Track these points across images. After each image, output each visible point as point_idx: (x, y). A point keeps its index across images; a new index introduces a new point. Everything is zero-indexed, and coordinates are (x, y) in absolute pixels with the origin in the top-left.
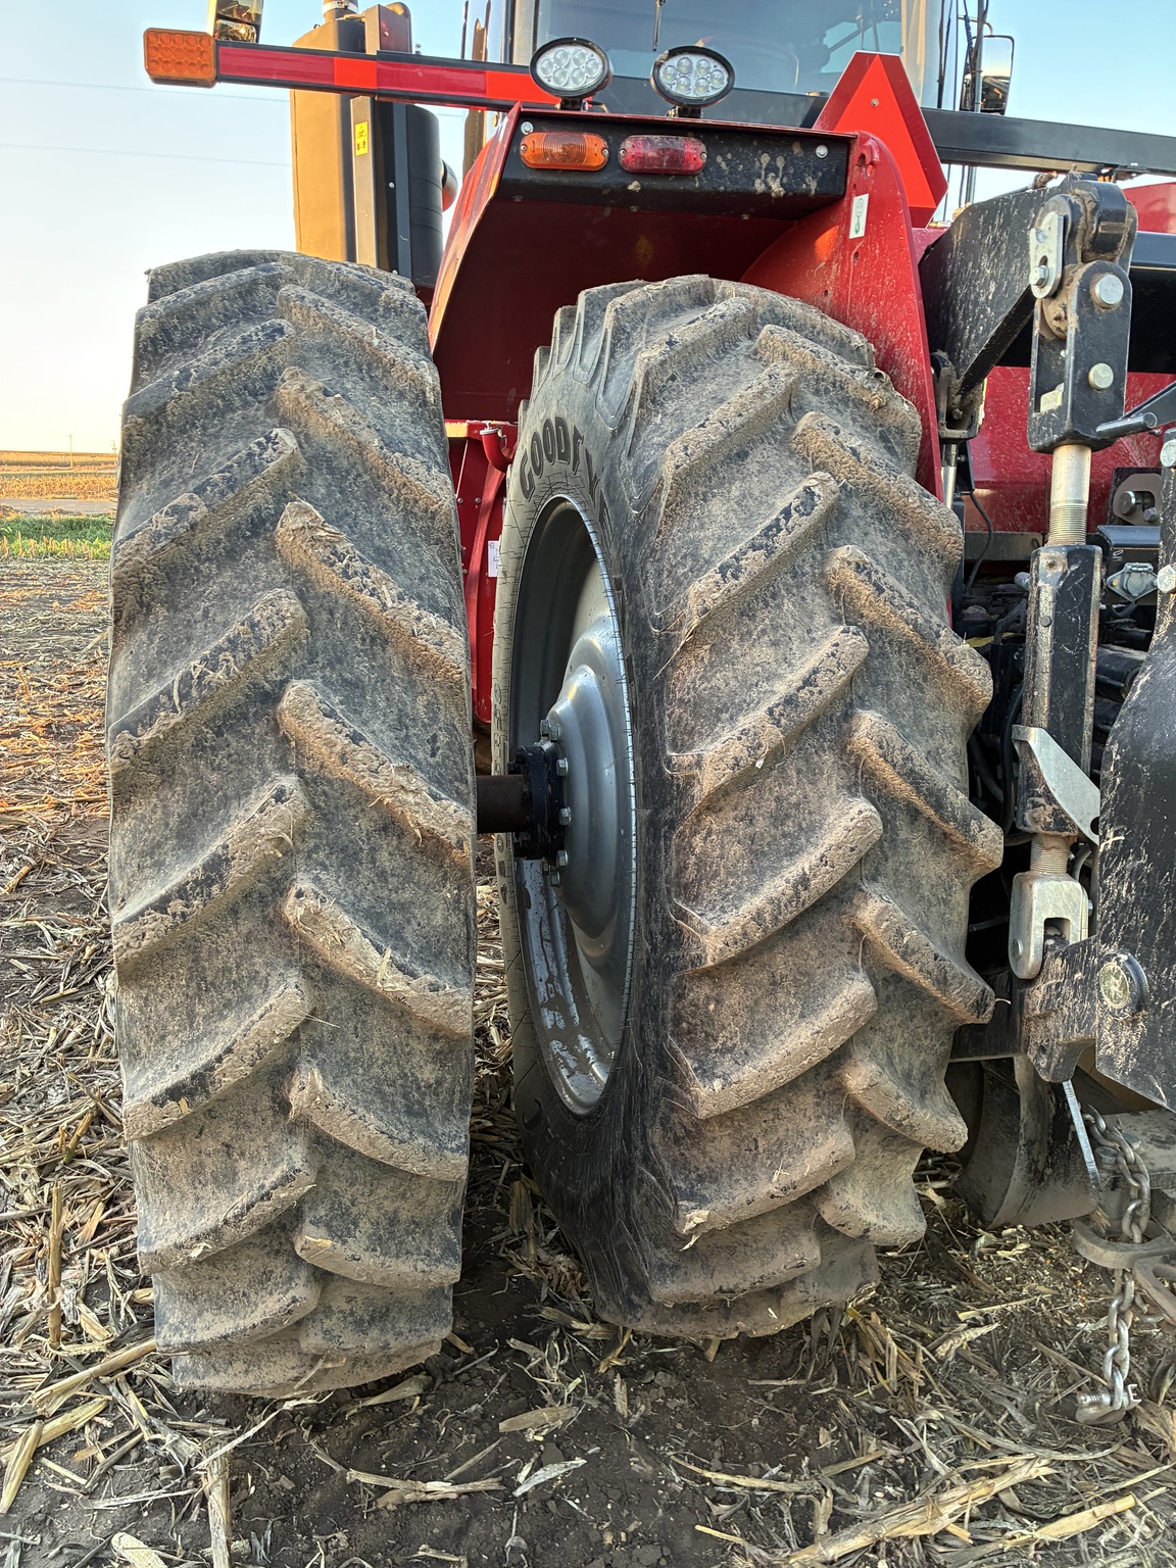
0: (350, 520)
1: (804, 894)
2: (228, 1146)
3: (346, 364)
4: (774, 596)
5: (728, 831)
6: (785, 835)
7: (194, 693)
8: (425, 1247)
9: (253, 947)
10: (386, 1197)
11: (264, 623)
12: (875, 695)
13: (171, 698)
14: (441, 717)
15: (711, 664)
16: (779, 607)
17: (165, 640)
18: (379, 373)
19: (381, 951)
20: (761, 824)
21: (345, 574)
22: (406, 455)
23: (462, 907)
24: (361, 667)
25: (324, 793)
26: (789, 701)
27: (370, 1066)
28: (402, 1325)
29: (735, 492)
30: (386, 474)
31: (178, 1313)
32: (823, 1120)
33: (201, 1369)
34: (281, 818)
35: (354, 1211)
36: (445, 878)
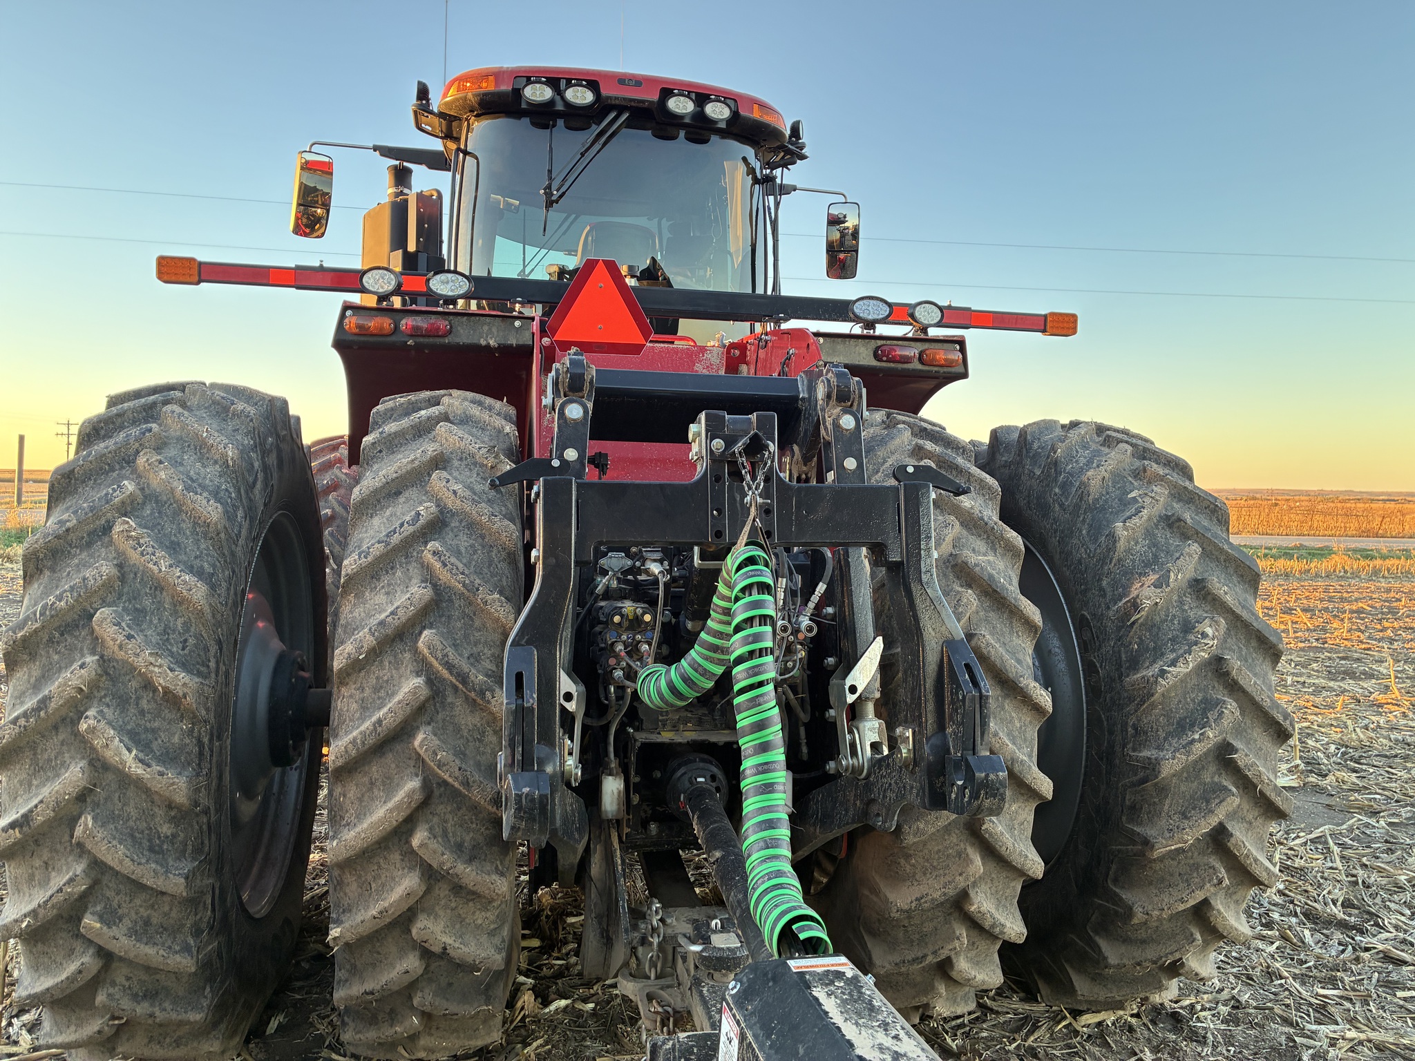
0: (159, 527)
1: (379, 729)
2: (46, 863)
3: (189, 446)
4: (392, 568)
5: (351, 696)
6: (379, 698)
7: (48, 613)
8: (169, 943)
9: (65, 748)
10: (141, 906)
11: (91, 578)
12: (440, 622)
13: (35, 615)
14: (192, 630)
15: (355, 605)
16: (394, 574)
17: (45, 587)
18: (205, 451)
19: (130, 751)
20: (367, 692)
21: (142, 554)
22: (196, 494)
23: (195, 734)
24: (147, 602)
25: (114, 667)
26: (382, 623)
27: (128, 820)
28: (167, 1005)
29: (388, 513)
30: (184, 503)
31: (29, 979)
32: (406, 871)
33: (54, 1033)
34: (81, 677)
35: (120, 912)
36: (182, 717)
